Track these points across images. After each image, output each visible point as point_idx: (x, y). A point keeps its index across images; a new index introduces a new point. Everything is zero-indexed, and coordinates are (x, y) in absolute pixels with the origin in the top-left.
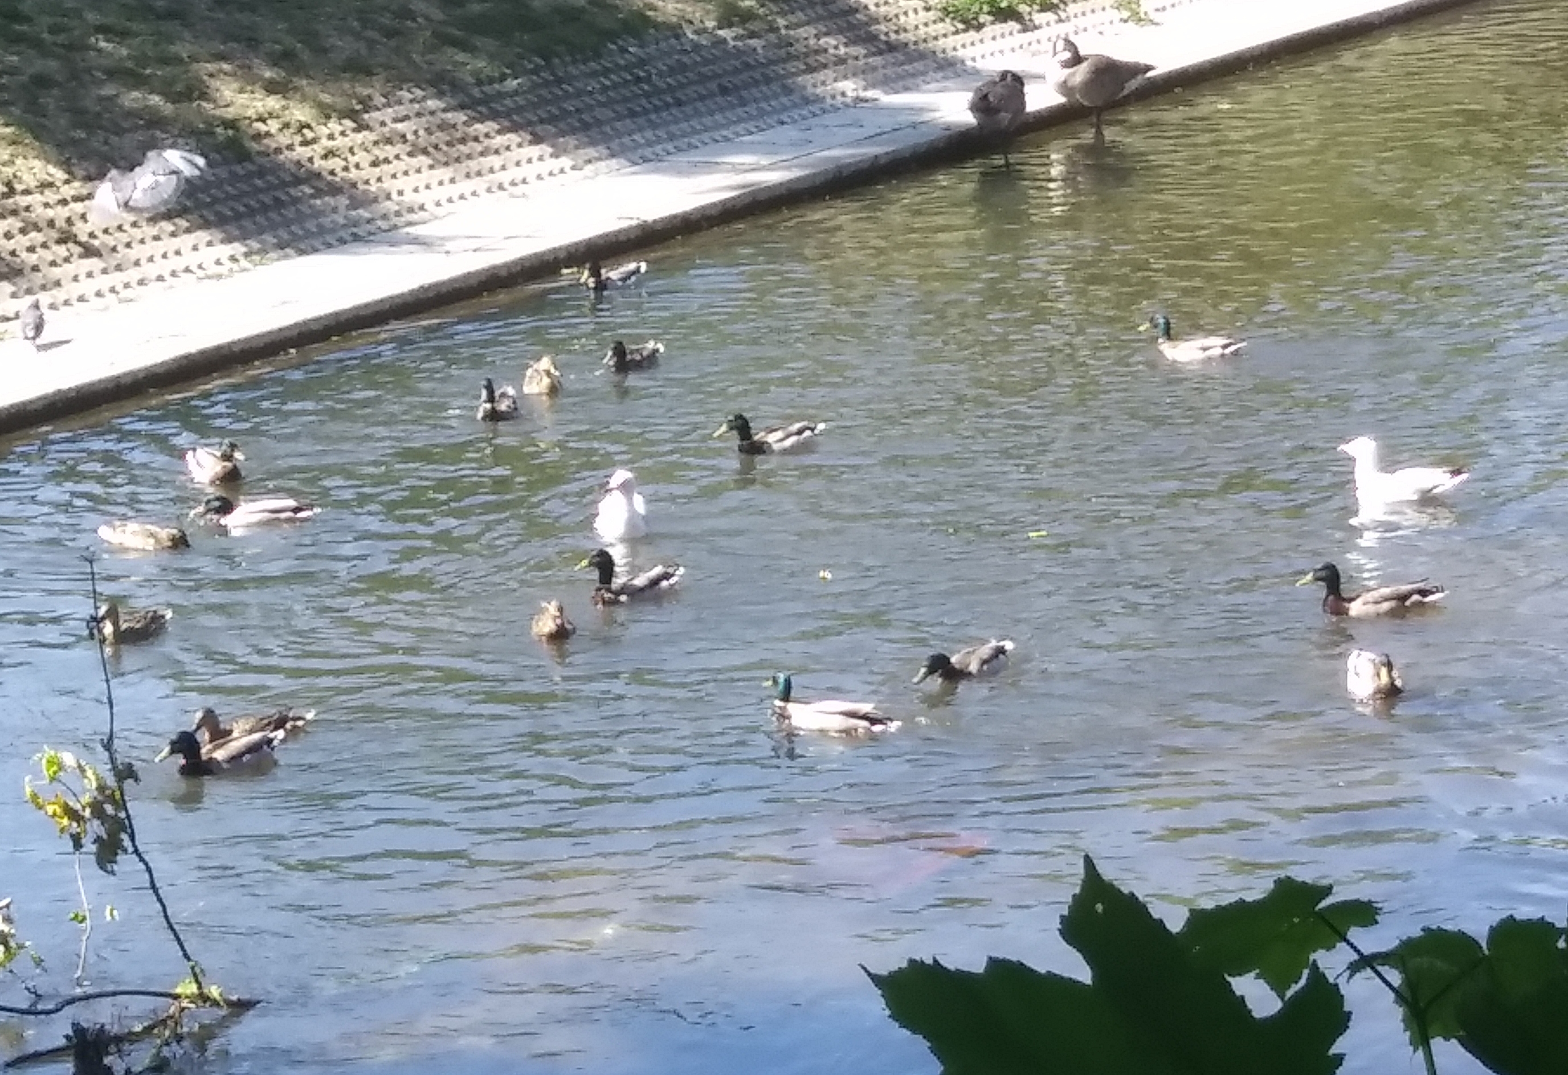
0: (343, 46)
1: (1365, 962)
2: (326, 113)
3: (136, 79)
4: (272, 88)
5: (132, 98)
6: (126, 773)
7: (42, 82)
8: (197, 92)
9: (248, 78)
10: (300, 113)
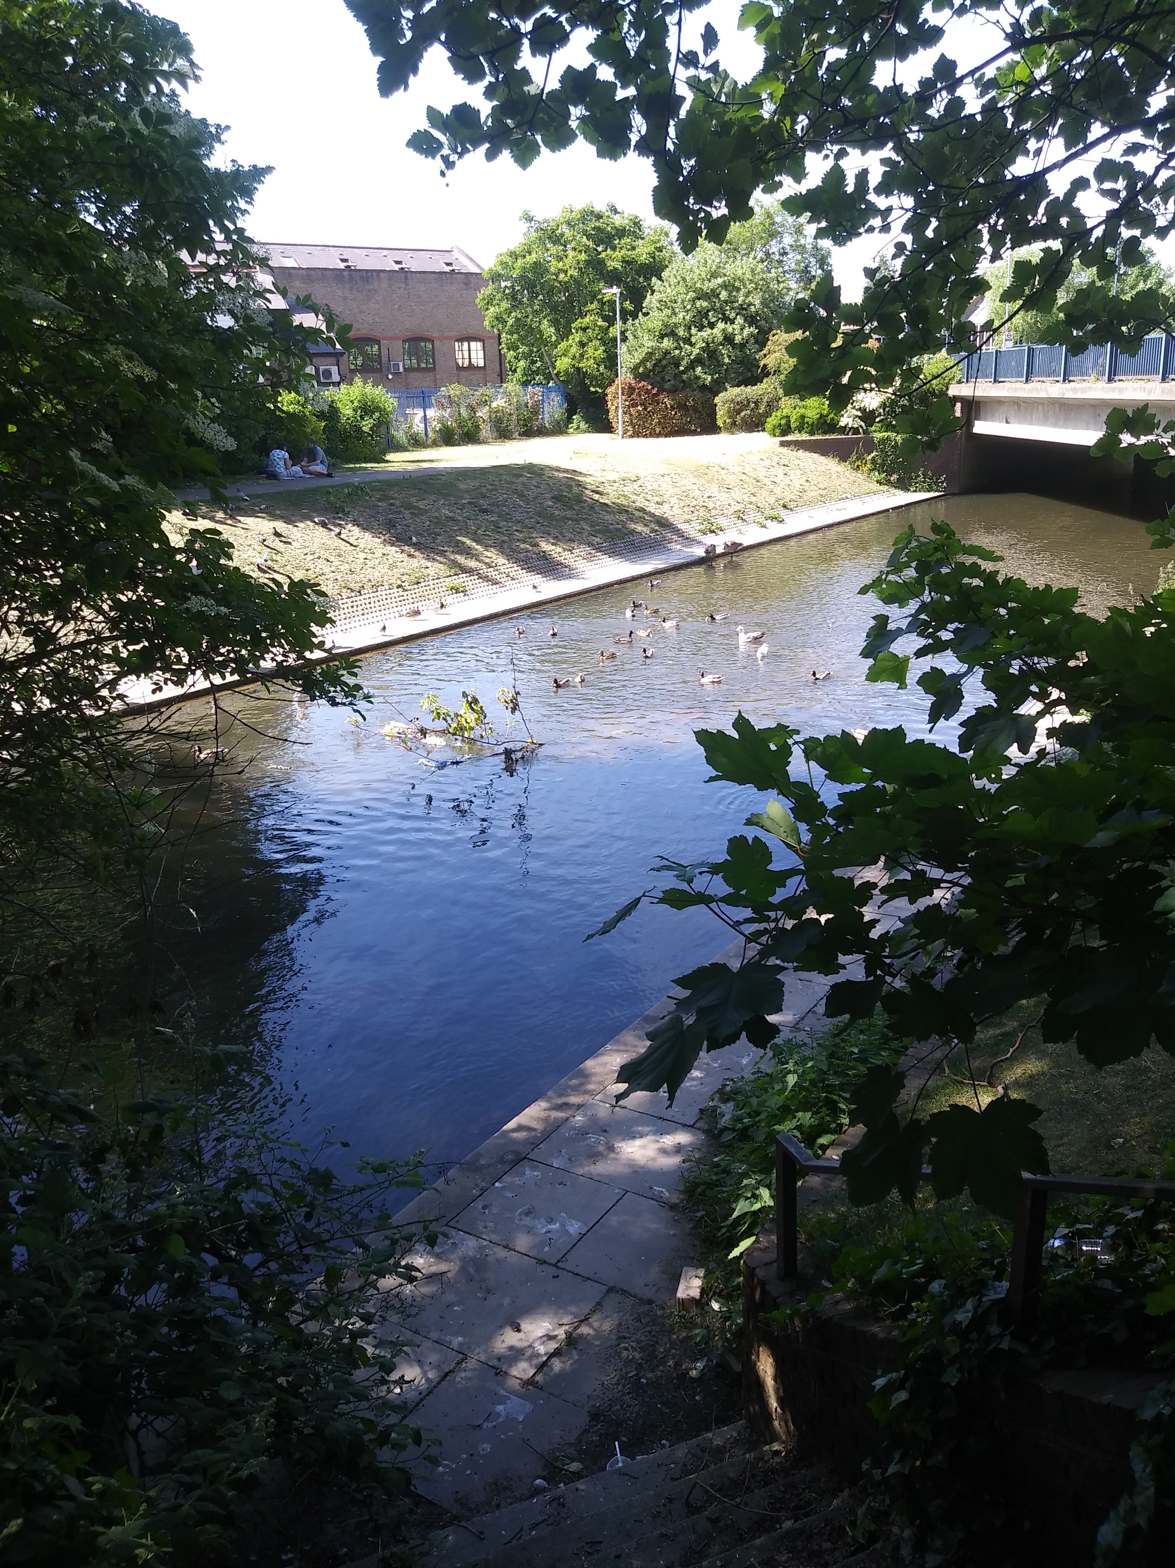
0: (569, 535)
1: (796, 743)
2: (564, 550)
3: (525, 542)
4: (553, 544)
5: (522, 546)
6: (518, 693)
7: (503, 542)
8: (537, 545)
9: (548, 542)
10: (559, 550)
